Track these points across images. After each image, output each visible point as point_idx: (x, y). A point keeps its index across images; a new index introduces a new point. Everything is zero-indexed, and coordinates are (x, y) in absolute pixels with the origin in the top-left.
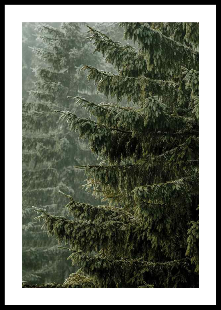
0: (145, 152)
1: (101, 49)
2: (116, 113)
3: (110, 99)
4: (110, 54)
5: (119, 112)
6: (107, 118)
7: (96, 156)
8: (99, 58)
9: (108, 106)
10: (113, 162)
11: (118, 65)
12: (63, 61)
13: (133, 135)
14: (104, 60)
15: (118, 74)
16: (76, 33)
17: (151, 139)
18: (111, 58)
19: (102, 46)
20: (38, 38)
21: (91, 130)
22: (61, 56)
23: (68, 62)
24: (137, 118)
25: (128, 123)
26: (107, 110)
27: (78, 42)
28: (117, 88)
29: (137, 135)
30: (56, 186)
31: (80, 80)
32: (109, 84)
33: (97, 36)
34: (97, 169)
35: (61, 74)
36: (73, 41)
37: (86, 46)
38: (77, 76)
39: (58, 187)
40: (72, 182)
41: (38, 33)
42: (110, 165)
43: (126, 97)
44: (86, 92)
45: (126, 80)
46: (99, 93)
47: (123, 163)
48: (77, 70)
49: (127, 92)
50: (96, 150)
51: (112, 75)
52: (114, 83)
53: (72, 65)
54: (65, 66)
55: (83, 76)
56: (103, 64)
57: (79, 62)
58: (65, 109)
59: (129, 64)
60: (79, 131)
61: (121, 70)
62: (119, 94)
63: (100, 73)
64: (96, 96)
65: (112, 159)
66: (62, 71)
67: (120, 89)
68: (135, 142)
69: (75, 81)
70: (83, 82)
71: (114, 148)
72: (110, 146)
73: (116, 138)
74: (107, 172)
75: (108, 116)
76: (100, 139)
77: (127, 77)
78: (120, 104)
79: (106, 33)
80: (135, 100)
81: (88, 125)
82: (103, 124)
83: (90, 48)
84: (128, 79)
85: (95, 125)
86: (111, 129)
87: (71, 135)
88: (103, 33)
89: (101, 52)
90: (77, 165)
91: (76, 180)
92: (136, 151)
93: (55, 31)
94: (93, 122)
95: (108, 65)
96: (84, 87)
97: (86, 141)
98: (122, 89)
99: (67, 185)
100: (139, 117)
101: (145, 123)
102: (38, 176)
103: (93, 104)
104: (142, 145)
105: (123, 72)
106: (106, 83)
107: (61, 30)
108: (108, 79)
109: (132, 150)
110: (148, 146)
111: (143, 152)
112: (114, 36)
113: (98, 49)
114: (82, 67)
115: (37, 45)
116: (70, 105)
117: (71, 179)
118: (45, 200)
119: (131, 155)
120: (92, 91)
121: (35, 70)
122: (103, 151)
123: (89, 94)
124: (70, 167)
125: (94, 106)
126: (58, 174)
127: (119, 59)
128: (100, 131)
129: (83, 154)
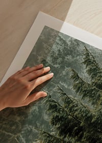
0: (84, 138)
1: (87, 63)
2: (77, 106)
3: (77, 96)
4: (91, 69)
5: (80, 106)
6: (70, 106)
7: (51, 127)
8: (82, 68)
9: (74, 100)
10: (60, 136)
11: (93, 78)
12: (60, 60)
13: (81, 125)
14: (85, 71)
15: (90, 83)
16: (76, 48)
17: (92, 132)
18: (90, 71)
19: (88, 62)
20: (51, 40)
21: (56, 110)
22: (60, 57)
23: (62, 62)
24: (89, 115)
25: (82, 115)
26: (72, 102)
27: (75, 53)
28: (85, 91)
29: (84, 125)
30: (15, 134)
31: (65, 76)
32: (82, 86)
33: (88, 55)
34: (48, 135)
35: (55, 67)
36: (71, 51)
37: (78, 57)
38: (64, 73)
39: (16, 136)
40: (27, 136)
41: (53, 37)
42: (58, 137)
43: (88, 99)
44: (65, 85)
45: (93, 88)
46: (73, 89)
47: (66, 139)
48: (66, 69)
49: (91, 96)
50: (53, 124)
51: (86, 81)
52: (85, 87)
53: (64, 64)
54: (59, 64)
55: (67, 74)
56: (83, 73)
57: (69, 65)
58: (46, 89)
59: (100, 80)
60: (48, 106)
61: (93, 81)
62: (85, 95)
63: (79, 77)
64: (69, 90)
65: (61, 134)
66: (56, 66)
67: (87, 92)
68: (81, 129)
69: (61, 75)
70: (66, 78)
71: (66, 127)
72: (63, 125)
73: (70, 121)
74: (53, 140)
75: (71, 105)
76: (59, 117)
77: (95, 87)
78: (82, 102)
79: (94, 55)
80: (93, 104)
81: (56, 105)
82: (66, 109)
83: (80, 60)
84: (95, 88)
85: (60, 107)
86: (69, 115)
87: (42, 107)
88: (92, 54)
89: (85, 65)
90: (36, 127)
91: (30, 137)
92: (79, 136)
93: (63, 40)
94: (60, 105)
95: (86, 75)
96: (65, 81)
97: (49, 115)
98: (88, 93)
99: (23, 137)
100: (91, 115)
101: (93, 121)
102: (7, 123)
103: (65, 94)
104: (85, 133)
105: (94, 83)
106: (80, 85)
107: (67, 42)
108: (82, 83)
109: (77, 134)
110: (88, 136)
111: (83, 138)
112: (98, 59)
113: (85, 63)
114: (69, 69)
115: (49, 44)
116: (50, 88)
117: (28, 134)
118: (3, 140)
119: (74, 137)
120: (69, 86)
121: (39, 58)
122: (57, 126)
123: (66, 87)
124: (31, 126)
125: (65, 96)
126: (20, 128)
127: (95, 74)
128: (61, 113)
129: (43, 122)
